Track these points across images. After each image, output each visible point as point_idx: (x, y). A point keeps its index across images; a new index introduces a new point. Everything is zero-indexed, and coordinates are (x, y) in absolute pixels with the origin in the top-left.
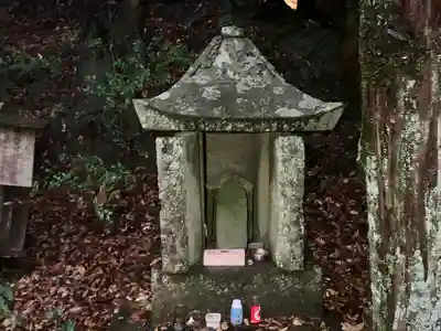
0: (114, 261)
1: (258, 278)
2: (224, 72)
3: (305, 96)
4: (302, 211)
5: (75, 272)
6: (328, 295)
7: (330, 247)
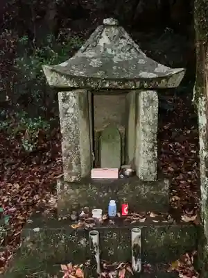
0: (38, 181)
1: (127, 186)
2: (105, 50)
3: (159, 65)
4: (156, 142)
5: (13, 188)
6: (173, 199)
7: (177, 173)
